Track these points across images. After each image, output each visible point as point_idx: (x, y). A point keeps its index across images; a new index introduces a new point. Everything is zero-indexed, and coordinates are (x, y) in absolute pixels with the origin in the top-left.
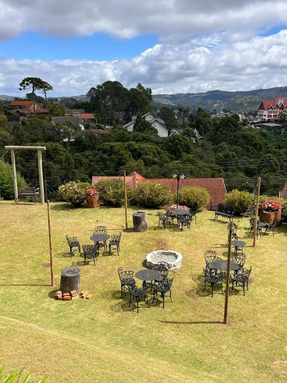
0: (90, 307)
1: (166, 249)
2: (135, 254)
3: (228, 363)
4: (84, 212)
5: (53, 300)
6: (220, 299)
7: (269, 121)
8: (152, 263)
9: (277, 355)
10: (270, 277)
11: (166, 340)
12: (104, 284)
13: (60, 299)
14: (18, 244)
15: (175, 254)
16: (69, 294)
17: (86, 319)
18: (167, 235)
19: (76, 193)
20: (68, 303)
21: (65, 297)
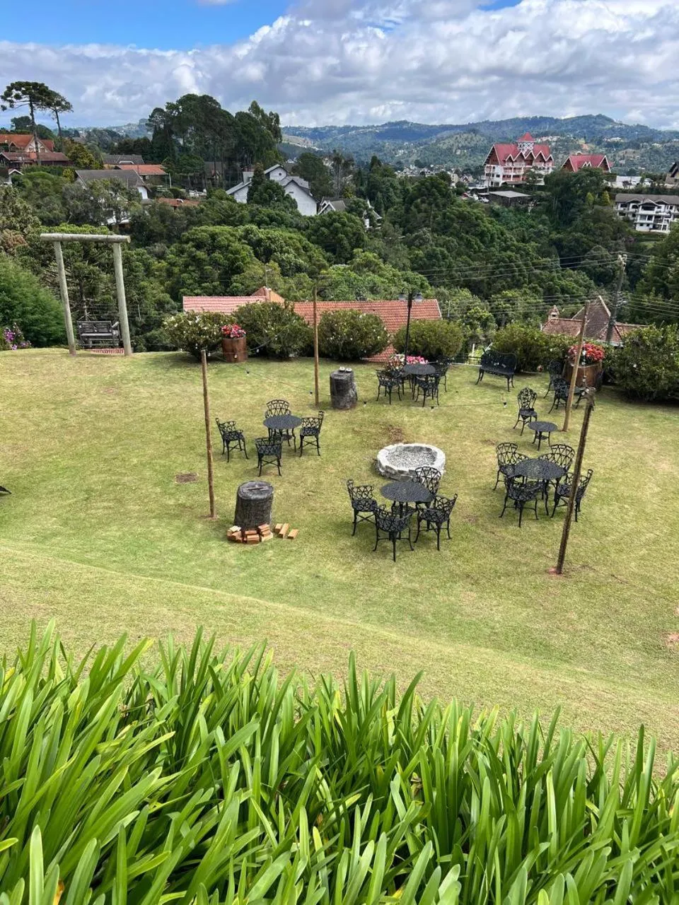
0: (303, 554)
1: (405, 441)
2: (349, 452)
3: (592, 644)
4: (221, 371)
5: (226, 544)
6: (535, 530)
7: (505, 187)
8: (391, 469)
9: (668, 625)
10: (610, 485)
11: (468, 610)
12: (311, 510)
13: (238, 542)
14: (111, 438)
15: (428, 450)
16: (255, 532)
17: (305, 578)
18: (398, 414)
19: (201, 332)
20: (257, 548)
21: (249, 537)
